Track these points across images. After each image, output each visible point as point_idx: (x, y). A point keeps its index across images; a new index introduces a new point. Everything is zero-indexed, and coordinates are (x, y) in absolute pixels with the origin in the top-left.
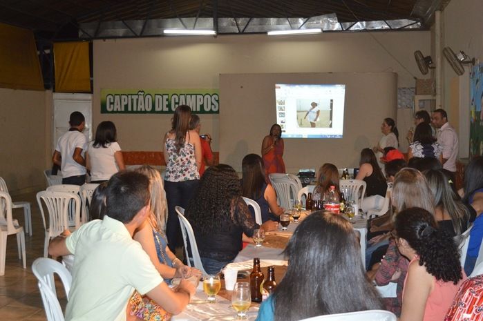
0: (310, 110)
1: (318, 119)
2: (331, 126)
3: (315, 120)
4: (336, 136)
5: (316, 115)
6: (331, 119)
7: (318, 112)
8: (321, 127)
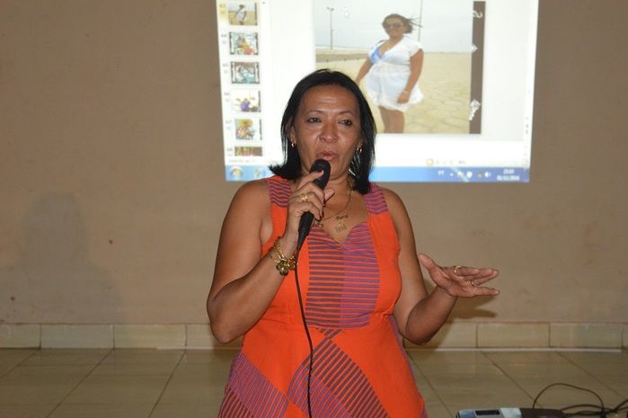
0: (381, 51)
1: (417, 95)
2: (475, 127)
3: (403, 99)
4: (500, 171)
5: (405, 73)
6: (476, 93)
7: (416, 61)
8: (431, 130)
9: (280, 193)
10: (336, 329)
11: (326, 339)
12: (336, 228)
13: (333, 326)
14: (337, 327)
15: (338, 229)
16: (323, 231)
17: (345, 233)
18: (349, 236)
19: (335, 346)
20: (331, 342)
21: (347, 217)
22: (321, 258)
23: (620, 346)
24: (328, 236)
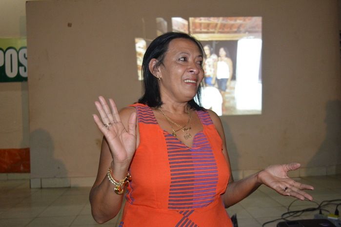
9: (144, 111)
10: (190, 209)
11: (184, 218)
12: (185, 137)
13: (188, 208)
14: (192, 207)
15: (186, 137)
16: (176, 139)
17: (191, 139)
18: (194, 141)
19: (190, 221)
20: (188, 219)
21: (190, 128)
22: (177, 159)
23: (298, 176)
24: (180, 142)
